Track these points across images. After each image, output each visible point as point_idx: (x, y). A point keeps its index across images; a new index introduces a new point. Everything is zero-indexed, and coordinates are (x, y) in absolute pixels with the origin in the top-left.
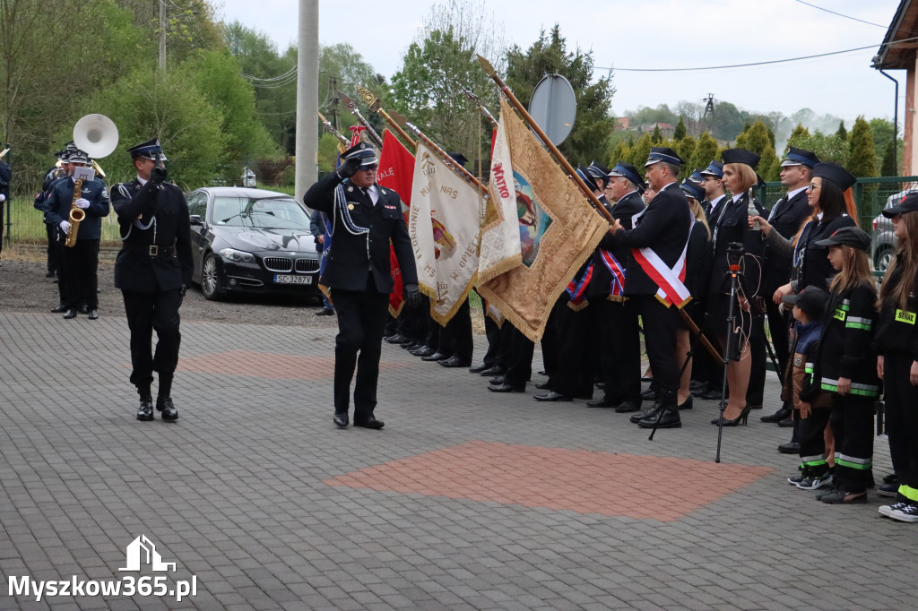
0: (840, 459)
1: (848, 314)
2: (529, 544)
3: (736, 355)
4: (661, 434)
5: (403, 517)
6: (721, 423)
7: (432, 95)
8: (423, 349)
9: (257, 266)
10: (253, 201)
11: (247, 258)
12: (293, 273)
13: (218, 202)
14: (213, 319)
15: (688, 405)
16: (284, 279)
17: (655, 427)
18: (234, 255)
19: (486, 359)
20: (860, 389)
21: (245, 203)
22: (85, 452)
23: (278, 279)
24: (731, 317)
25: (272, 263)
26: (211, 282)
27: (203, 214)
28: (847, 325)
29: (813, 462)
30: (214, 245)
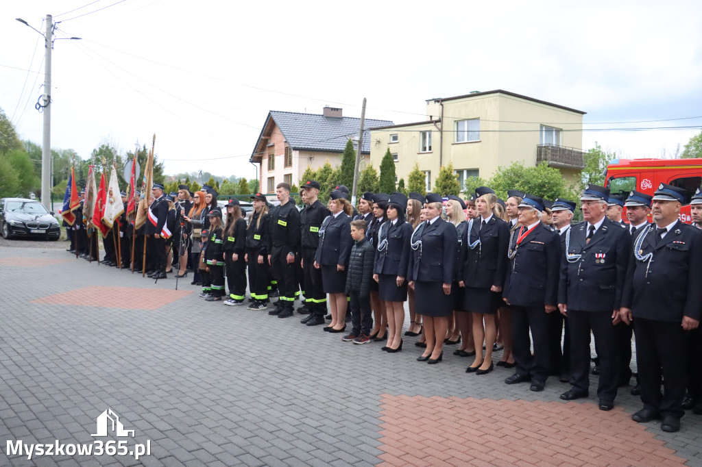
0: (213, 286)
1: (216, 238)
2: (100, 320)
3: (183, 254)
4: (160, 281)
5: (56, 313)
6: (178, 277)
7: (101, 167)
8: (83, 255)
9: (24, 227)
10: (24, 203)
11: (20, 223)
12: (38, 229)
13: (9, 204)
14: (5, 246)
15: (171, 271)
16: (35, 231)
17: (157, 278)
18: (15, 223)
19: (105, 257)
20: (219, 263)
21: (21, 204)
23: (32, 231)
24: (181, 241)
25: (29, 225)
26: (6, 233)
27: (3, 208)
28: (216, 242)
29: (208, 288)
30: (7, 219)
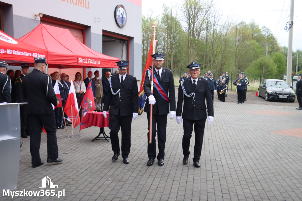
9: (275, 94)
10: (277, 82)
11: (274, 93)
12: (283, 96)
13: (269, 82)
14: (265, 104)
16: (281, 97)
18: (271, 92)
21: (275, 82)
22: (230, 125)
23: (280, 97)
25: (279, 94)
26: (267, 97)
27: (266, 85)
30: (267, 91)
